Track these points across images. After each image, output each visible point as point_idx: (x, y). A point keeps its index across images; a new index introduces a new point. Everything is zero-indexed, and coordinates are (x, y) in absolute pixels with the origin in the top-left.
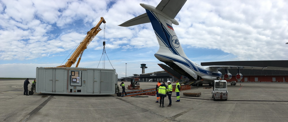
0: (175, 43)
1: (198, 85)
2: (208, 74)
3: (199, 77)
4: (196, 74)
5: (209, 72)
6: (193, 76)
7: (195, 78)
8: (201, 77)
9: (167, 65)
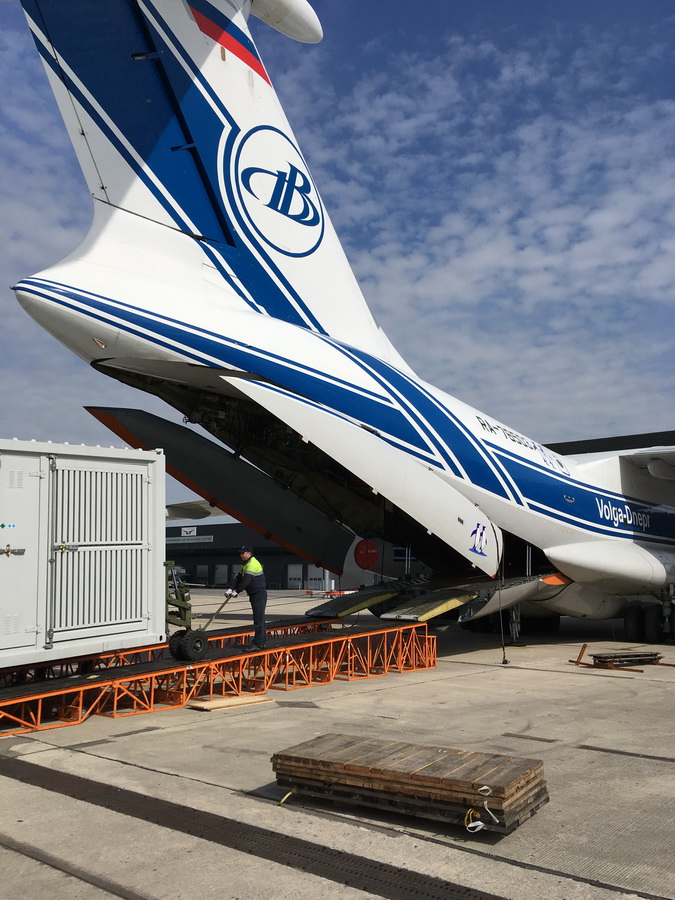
0: (273, 205)
1: (516, 629)
2: (610, 523)
3: (519, 555)
4: (485, 522)
5: (616, 503)
6: (459, 541)
7: (476, 561)
8: (538, 553)
9: (197, 428)
